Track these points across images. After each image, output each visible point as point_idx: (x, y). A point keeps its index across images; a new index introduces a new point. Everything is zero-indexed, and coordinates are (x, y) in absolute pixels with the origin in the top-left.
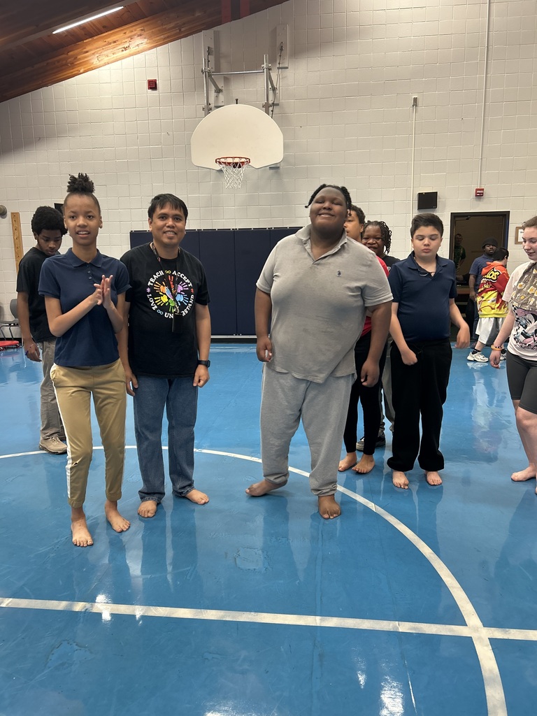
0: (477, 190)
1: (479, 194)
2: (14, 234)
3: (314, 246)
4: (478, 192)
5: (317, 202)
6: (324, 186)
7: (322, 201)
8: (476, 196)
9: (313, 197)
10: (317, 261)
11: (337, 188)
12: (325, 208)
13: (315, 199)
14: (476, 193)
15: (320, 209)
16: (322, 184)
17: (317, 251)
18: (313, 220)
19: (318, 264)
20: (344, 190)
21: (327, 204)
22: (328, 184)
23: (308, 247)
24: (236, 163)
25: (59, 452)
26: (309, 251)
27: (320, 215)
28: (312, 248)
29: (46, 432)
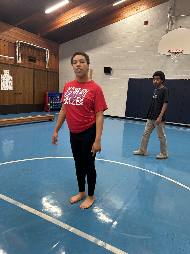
24: (177, 52)
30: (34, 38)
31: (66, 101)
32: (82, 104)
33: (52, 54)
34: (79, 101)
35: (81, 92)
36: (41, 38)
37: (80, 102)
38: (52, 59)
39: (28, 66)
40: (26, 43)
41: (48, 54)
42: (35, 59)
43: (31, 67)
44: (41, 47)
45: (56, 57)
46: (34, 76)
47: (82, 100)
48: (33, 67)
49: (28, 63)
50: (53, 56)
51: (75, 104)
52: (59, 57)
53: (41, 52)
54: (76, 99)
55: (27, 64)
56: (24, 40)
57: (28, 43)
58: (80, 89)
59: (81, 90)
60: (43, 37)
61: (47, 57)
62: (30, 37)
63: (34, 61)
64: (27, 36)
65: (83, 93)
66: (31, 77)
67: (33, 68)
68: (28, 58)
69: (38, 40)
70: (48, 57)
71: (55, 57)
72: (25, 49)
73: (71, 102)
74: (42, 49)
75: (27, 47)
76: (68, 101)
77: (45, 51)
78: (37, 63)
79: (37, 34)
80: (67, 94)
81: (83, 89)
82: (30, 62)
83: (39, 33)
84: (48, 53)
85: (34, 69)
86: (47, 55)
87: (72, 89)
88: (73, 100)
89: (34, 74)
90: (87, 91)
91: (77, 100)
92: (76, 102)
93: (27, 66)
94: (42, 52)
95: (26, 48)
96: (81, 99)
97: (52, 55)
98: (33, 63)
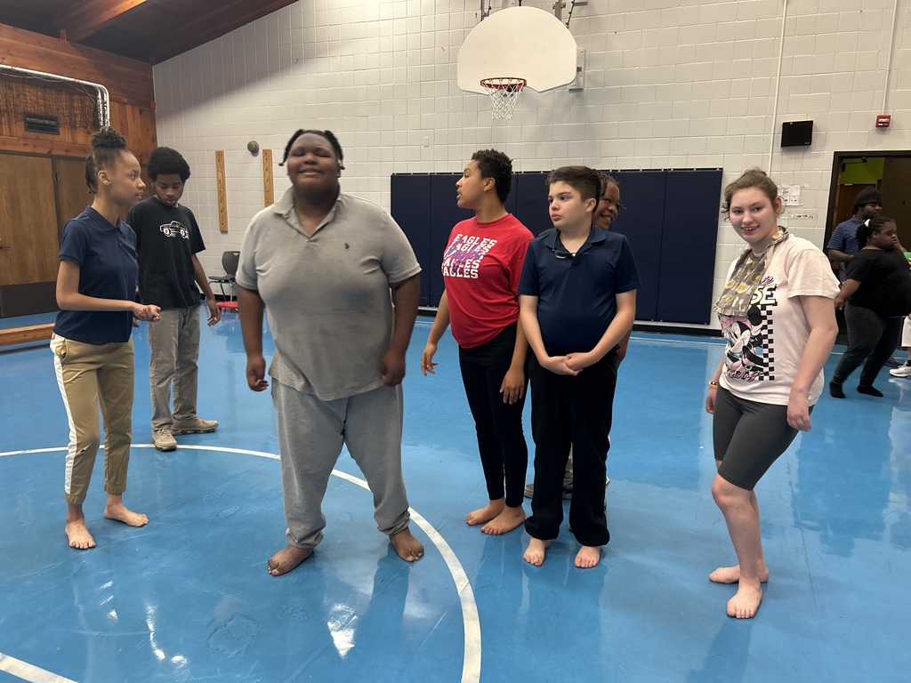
0: (879, 117)
1: (883, 124)
2: (264, 175)
3: (303, 217)
4: (880, 120)
5: (295, 155)
6: (300, 133)
7: (302, 152)
8: (877, 126)
9: (288, 149)
10: (313, 237)
11: (319, 133)
12: (306, 163)
13: (290, 152)
14: (878, 122)
15: (299, 166)
16: (297, 129)
17: (308, 223)
18: (293, 180)
19: (315, 241)
20: (329, 136)
21: (309, 157)
22: (305, 129)
23: (293, 220)
24: (512, 86)
25: (164, 448)
26: (297, 226)
27: (302, 172)
28: (300, 223)
29: (155, 422)
30: (42, 48)
31: (446, 268)
32: (476, 275)
33: (125, 100)
34: (471, 268)
35: (478, 247)
36: (74, 46)
37: (472, 270)
38: (125, 117)
39: (29, 149)
40: (9, 67)
41: (104, 103)
42: (53, 123)
43: (39, 150)
44: (73, 80)
45: (141, 112)
46: (56, 183)
47: (478, 265)
48: (50, 152)
49: (26, 138)
50: (129, 108)
51: (461, 276)
52: (153, 110)
53: (76, 97)
54: (464, 263)
55: (21, 142)
56: (4, 59)
57: (17, 69)
58: (478, 238)
59: (480, 241)
60: (79, 42)
61: (104, 111)
62: (25, 44)
63: (53, 130)
64: (15, 42)
65: (482, 248)
66: (46, 186)
67: (49, 155)
68: (25, 120)
69: (63, 54)
70: (108, 113)
71: (138, 112)
72: (11, 89)
73: (455, 271)
74: (78, 83)
75: (16, 81)
76: (449, 268)
77: (94, 91)
78: (65, 135)
79: (55, 34)
80: (449, 253)
81: (485, 239)
82: (37, 134)
83: (63, 32)
84: (107, 97)
85: (55, 159)
86: (104, 106)
87: (461, 240)
88: (458, 266)
89: (55, 175)
90: (493, 243)
91: (466, 266)
92: (465, 270)
93: (22, 149)
94: (80, 94)
95: (14, 84)
96: (474, 263)
97: (123, 103)
98: (49, 137)
